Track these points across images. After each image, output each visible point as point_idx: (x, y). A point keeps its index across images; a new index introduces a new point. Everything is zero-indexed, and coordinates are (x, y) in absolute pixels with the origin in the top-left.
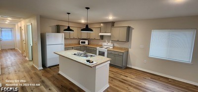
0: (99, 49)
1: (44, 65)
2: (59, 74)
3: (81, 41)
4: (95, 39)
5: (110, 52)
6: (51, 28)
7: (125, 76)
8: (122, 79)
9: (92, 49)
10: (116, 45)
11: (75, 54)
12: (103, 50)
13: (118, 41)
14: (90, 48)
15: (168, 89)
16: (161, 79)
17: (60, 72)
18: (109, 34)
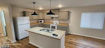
0: (51, 25)
1: (17, 39)
2: (30, 44)
3: (39, 21)
4: (48, 19)
5: (58, 26)
6: (19, 13)
7: (70, 39)
8: (70, 42)
9: (47, 25)
10: (61, 22)
11: (41, 30)
12: (54, 25)
13: (63, 20)
14: (45, 25)
15: (95, 44)
16: (88, 38)
17: (30, 42)
18: (57, 16)
